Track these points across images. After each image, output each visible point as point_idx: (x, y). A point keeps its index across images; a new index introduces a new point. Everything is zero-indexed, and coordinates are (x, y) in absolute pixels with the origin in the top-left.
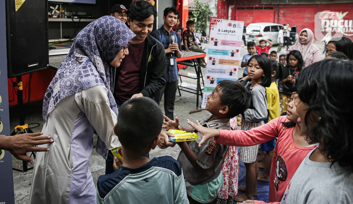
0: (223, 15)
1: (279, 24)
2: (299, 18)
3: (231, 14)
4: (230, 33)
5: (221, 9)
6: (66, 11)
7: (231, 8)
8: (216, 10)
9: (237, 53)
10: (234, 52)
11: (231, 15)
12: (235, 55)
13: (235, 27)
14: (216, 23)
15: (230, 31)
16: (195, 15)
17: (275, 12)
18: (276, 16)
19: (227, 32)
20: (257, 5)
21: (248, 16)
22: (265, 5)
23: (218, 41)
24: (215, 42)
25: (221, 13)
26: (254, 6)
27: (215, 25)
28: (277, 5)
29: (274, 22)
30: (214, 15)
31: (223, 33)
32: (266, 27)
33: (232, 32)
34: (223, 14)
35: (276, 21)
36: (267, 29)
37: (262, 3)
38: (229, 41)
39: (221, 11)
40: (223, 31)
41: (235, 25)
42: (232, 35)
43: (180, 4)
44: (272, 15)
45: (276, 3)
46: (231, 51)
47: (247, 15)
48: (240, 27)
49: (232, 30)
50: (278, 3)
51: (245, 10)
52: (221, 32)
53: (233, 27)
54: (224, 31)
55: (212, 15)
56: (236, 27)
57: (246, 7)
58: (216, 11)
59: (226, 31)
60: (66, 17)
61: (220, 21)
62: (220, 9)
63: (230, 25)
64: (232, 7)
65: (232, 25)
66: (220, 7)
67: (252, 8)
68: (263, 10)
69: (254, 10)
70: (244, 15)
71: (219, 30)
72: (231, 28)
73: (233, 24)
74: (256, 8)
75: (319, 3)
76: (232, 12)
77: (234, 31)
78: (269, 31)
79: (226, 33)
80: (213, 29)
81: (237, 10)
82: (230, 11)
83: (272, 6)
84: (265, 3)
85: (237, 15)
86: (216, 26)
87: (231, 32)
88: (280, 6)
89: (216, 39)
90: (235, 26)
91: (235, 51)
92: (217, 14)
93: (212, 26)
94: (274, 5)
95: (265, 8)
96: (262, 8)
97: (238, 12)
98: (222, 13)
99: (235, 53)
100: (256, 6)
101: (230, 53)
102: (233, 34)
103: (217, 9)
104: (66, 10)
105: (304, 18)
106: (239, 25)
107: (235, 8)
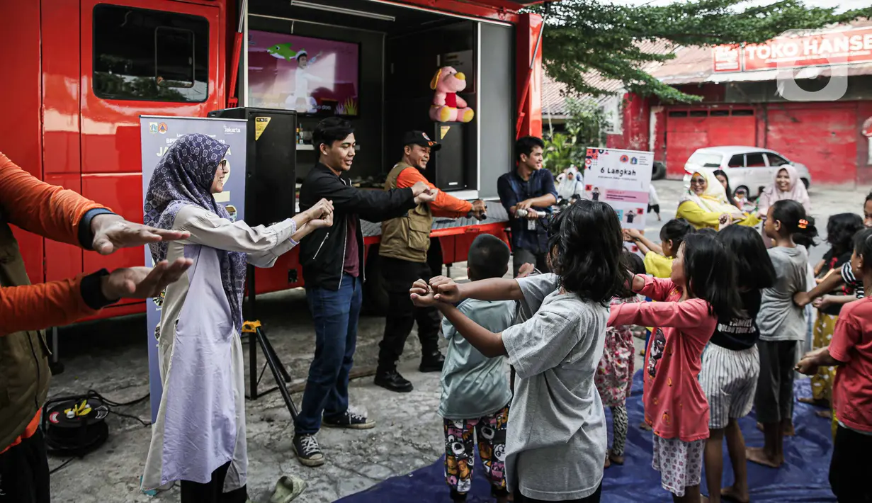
0: (637, 129)
1: (769, 148)
2: (815, 134)
3: (656, 127)
4: (625, 176)
5: (633, 115)
6: (301, 129)
7: (656, 114)
8: (621, 119)
9: (639, 215)
10: (632, 214)
11: (656, 130)
12: (634, 219)
13: (635, 163)
14: (597, 156)
15: (625, 172)
16: (572, 131)
17: (757, 122)
18: (761, 128)
19: (619, 174)
20: (715, 106)
21: (696, 130)
22: (735, 104)
23: (600, 191)
24: (594, 194)
25: (633, 126)
26: (709, 107)
27: (593, 160)
28: (763, 104)
29: (756, 146)
30: (615, 129)
31: (611, 175)
32: (734, 156)
33: (630, 174)
34: (637, 126)
35: (761, 141)
36: (736, 162)
37: (727, 101)
38: (624, 192)
39: (632, 119)
40: (610, 171)
41: (636, 160)
42: (628, 179)
43: (525, 115)
44: (752, 127)
45: (759, 101)
46: (627, 212)
47: (694, 129)
48: (646, 162)
49: (628, 170)
50: (764, 101)
51: (689, 117)
52: (606, 173)
53: (632, 163)
54: (613, 172)
55: (612, 130)
56: (638, 162)
57: (689, 110)
58: (621, 122)
59: (617, 171)
60: (301, 141)
61: (605, 152)
62: (630, 115)
63: (624, 159)
64: (657, 111)
65: (630, 160)
66: (629, 112)
67: (705, 113)
68: (730, 117)
69: (709, 117)
70: (686, 128)
71: (602, 170)
72: (627, 166)
73: (632, 157)
74: (714, 113)
75: (860, 98)
76: (657, 123)
77: (634, 172)
78: (743, 166)
79: (617, 175)
80: (590, 168)
81: (668, 118)
82: (653, 120)
83: (751, 108)
84: (734, 101)
85: (669, 129)
86: (595, 161)
87: (628, 172)
88: (769, 108)
89: (596, 188)
90: (634, 160)
91: (635, 212)
92: (624, 128)
93: (588, 162)
94: (755, 104)
95: (734, 112)
96: (726, 113)
97: (671, 122)
98: (635, 125)
99: (635, 215)
100: (712, 108)
101: (626, 215)
102: (631, 177)
103: (622, 116)
104: (302, 127)
105: (826, 133)
106: (643, 159)
107: (664, 112)
